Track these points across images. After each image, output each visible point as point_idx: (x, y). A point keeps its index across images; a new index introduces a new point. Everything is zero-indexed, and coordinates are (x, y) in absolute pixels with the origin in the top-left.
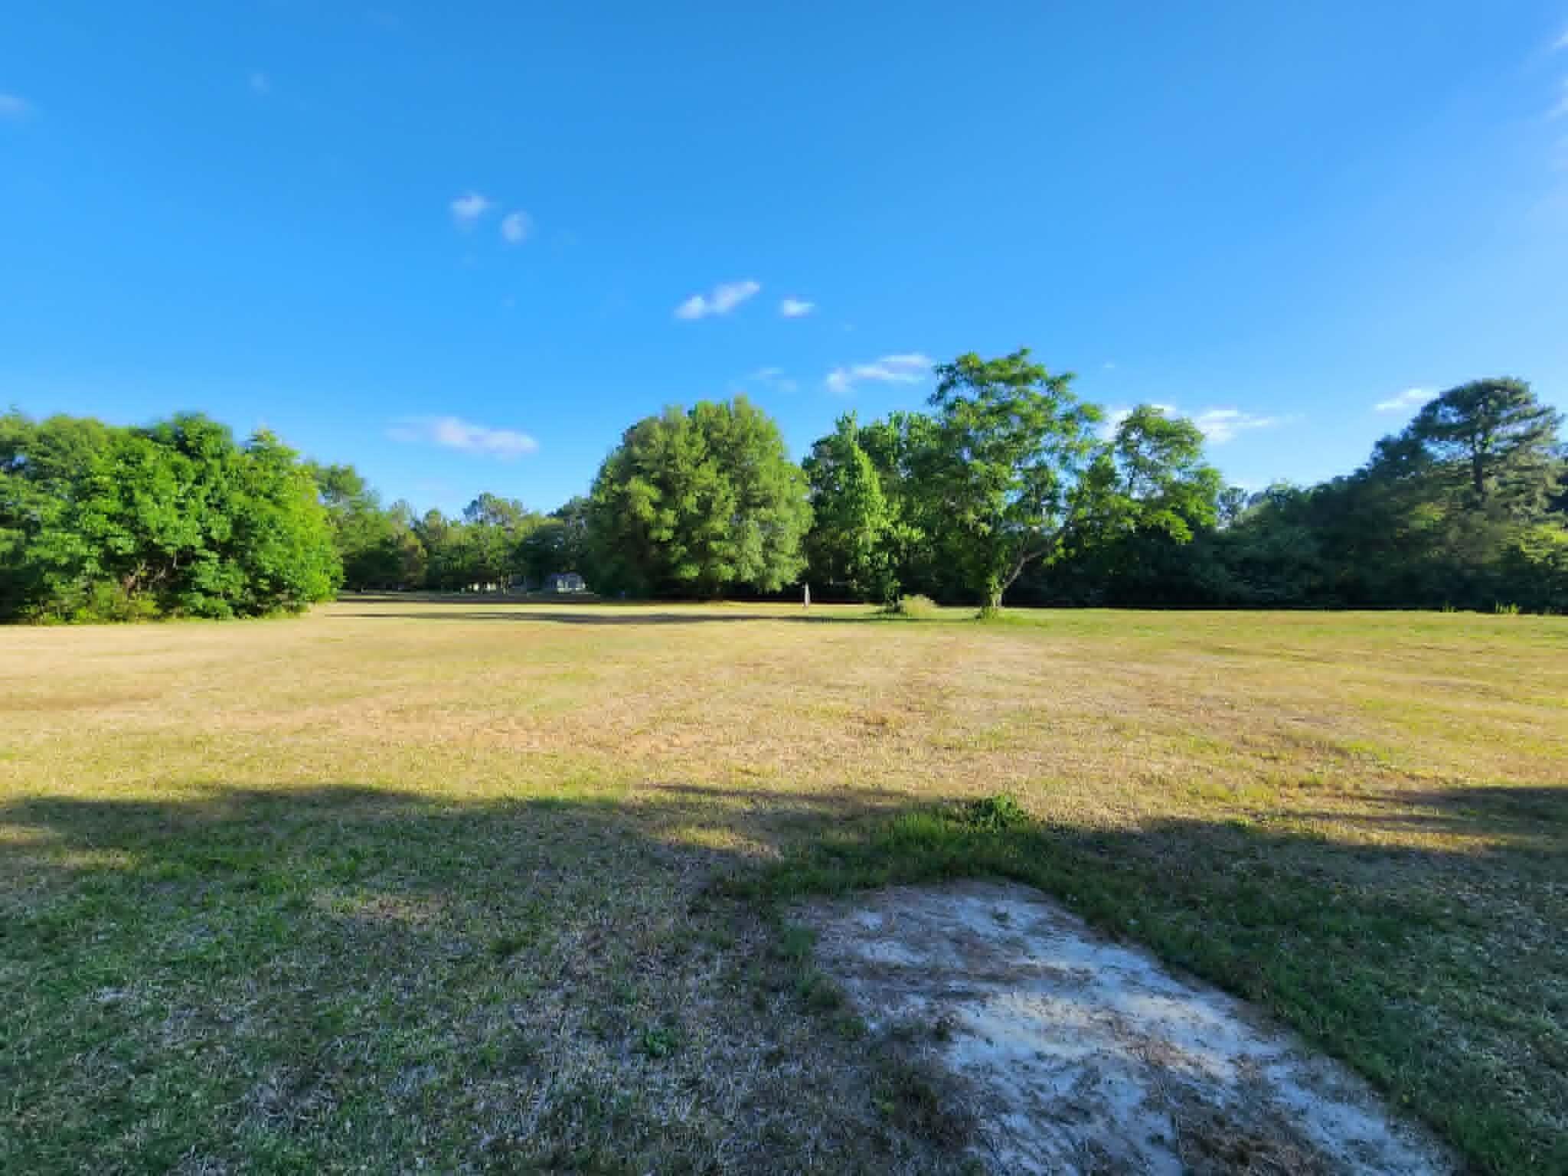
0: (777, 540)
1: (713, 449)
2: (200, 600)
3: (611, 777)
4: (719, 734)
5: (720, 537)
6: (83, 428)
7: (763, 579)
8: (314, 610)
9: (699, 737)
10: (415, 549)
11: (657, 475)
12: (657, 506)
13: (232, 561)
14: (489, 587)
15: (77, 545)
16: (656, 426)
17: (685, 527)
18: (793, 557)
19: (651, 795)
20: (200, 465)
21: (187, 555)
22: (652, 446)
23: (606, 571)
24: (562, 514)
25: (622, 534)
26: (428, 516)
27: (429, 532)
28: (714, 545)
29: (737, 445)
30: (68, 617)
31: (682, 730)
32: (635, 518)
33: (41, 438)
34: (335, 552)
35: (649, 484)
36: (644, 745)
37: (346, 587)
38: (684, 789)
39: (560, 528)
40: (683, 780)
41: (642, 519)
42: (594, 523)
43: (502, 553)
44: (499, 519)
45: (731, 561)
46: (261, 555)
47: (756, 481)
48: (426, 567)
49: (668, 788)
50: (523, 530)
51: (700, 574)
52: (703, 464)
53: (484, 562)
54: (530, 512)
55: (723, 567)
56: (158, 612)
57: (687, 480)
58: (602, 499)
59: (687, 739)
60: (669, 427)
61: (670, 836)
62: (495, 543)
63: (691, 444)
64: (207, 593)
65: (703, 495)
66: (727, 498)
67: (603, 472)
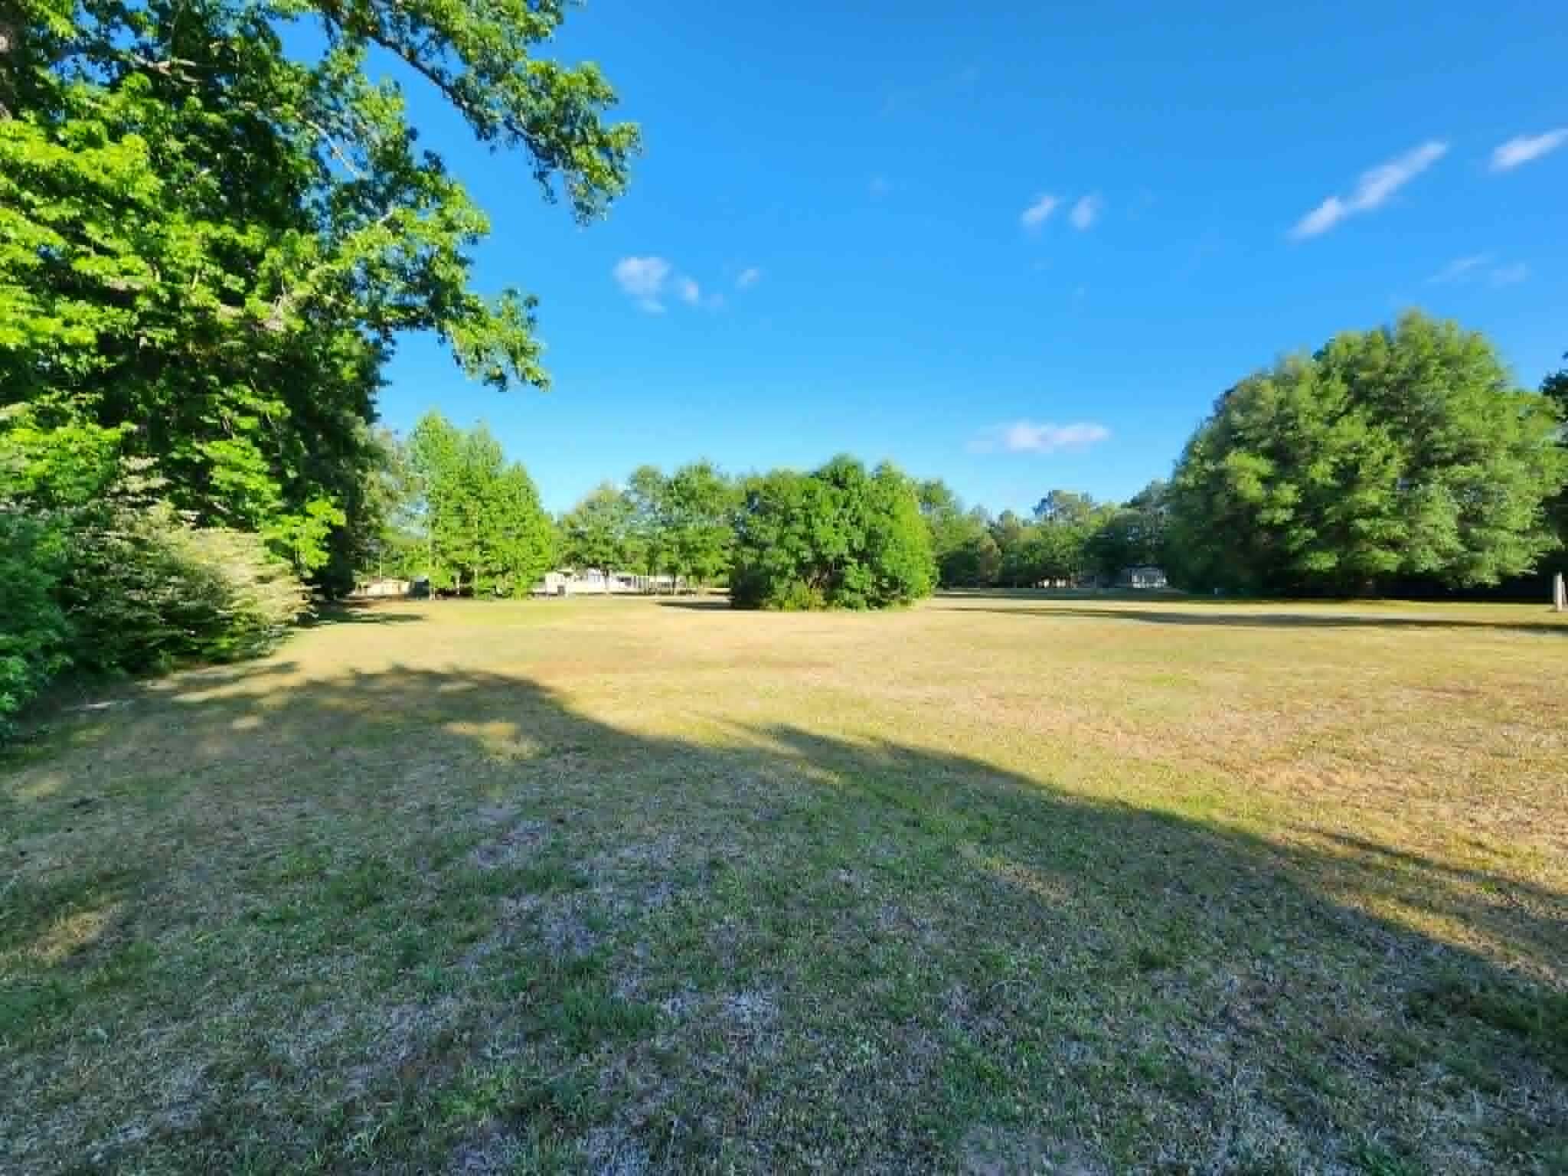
0: (1487, 510)
1: (1360, 395)
2: (847, 595)
3: (1246, 804)
4: (1410, 782)
5: (1374, 513)
6: (783, 476)
7: (1457, 570)
8: (918, 604)
9: (1373, 779)
10: (990, 548)
11: (1266, 443)
12: (1267, 481)
13: (866, 565)
14: (1059, 584)
15: (786, 559)
16: (1266, 384)
17: (1310, 506)
18: (1524, 533)
19: (1309, 840)
20: (846, 493)
21: (840, 562)
22: (1259, 409)
23: (1196, 564)
24: (1135, 503)
25: (1217, 519)
26: (1001, 518)
27: (1003, 532)
28: (1363, 524)
29: (1402, 383)
30: (781, 606)
31: (1341, 766)
32: (1236, 499)
33: (766, 487)
34: (930, 554)
35: (1256, 456)
36: (1285, 776)
37: (940, 585)
38: (1365, 846)
39: (1133, 518)
40: (1360, 834)
41: (1243, 499)
42: (1178, 510)
43: (1071, 549)
44: (1069, 514)
45: (1394, 544)
46: (885, 560)
47: (1444, 428)
48: (1000, 565)
49: (1337, 838)
50: (1094, 524)
51: (1339, 564)
52: (1344, 418)
53: (1054, 557)
54: (1101, 504)
55: (1379, 554)
56: (824, 603)
57: (1315, 443)
58: (1190, 481)
59: (1353, 778)
60: (1287, 380)
61: (1351, 901)
62: (1062, 540)
63: (1320, 397)
64: (852, 590)
65: (1343, 460)
66: (1387, 458)
67: (1190, 450)
